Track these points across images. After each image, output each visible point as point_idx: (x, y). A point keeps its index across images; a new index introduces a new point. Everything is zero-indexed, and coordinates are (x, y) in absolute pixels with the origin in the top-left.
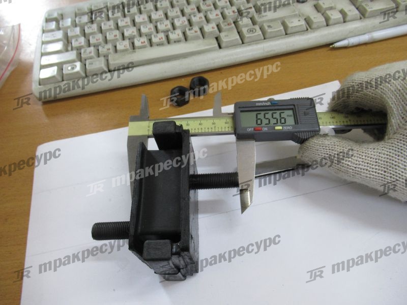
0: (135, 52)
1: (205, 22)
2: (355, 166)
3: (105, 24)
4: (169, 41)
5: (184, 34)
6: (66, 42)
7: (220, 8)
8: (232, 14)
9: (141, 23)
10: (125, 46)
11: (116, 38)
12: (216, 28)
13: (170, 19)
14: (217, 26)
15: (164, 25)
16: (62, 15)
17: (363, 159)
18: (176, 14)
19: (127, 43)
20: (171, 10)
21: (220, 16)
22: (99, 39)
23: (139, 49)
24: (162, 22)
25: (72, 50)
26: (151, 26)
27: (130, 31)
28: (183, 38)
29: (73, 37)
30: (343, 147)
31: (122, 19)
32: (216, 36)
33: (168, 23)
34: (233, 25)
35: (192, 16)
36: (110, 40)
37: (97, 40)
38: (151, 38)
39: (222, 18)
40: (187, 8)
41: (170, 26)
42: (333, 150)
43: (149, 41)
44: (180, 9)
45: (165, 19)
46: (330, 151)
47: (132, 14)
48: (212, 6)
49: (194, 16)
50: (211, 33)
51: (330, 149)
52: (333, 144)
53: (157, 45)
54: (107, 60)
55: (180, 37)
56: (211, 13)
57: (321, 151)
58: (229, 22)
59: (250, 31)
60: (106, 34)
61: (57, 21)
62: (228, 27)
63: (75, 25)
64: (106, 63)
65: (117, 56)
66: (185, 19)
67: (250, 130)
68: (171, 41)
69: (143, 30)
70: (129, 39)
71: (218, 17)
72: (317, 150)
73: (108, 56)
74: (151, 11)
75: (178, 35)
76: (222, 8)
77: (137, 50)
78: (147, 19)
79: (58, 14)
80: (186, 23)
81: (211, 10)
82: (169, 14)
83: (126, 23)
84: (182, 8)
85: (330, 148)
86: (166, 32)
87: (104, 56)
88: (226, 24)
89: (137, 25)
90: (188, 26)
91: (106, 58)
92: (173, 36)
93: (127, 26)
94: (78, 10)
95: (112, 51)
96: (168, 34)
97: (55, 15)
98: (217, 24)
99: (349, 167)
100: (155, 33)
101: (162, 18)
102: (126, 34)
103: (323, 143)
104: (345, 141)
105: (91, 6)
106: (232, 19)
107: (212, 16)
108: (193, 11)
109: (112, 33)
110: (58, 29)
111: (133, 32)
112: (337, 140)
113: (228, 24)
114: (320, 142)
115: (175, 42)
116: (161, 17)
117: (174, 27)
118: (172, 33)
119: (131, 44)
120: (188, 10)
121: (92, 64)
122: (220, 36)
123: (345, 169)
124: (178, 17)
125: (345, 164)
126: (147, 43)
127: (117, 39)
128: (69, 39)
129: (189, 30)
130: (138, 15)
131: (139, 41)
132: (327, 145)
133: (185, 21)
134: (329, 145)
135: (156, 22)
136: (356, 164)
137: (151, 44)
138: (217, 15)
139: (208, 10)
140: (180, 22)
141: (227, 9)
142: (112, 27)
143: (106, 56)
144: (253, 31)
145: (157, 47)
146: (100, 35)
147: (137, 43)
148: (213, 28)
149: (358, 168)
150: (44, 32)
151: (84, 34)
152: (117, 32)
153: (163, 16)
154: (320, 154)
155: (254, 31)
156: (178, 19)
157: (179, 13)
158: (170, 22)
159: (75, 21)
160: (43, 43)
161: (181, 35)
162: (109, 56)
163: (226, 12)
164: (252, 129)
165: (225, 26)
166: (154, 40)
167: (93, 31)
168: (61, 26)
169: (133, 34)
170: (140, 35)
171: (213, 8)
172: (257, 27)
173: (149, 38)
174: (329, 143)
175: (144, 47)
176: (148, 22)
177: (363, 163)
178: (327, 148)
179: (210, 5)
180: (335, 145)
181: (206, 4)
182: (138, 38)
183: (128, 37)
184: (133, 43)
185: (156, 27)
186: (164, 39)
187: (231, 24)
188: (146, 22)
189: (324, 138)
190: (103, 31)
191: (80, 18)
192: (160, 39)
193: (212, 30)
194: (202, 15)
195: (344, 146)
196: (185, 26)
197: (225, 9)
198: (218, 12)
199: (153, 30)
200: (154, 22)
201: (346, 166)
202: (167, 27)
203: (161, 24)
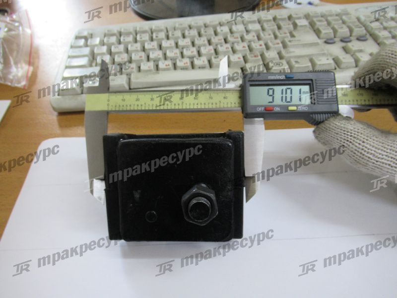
0: (158, 73)
1: (231, 52)
2: (377, 160)
3: (132, 46)
4: (193, 66)
5: (209, 61)
6: (91, 59)
7: (247, 41)
8: (258, 47)
9: (167, 48)
10: (149, 67)
11: (141, 58)
12: (242, 59)
13: (197, 46)
14: (244, 57)
15: (190, 52)
16: (92, 35)
17: (387, 152)
18: (203, 43)
19: (151, 65)
20: (199, 38)
21: (247, 48)
22: (124, 58)
23: (162, 70)
24: (188, 49)
25: (96, 65)
26: (178, 51)
27: (156, 54)
28: (208, 65)
29: (99, 54)
30: (367, 137)
31: (149, 42)
32: (242, 66)
33: (194, 50)
34: (260, 57)
35: (219, 46)
36: (135, 61)
37: (122, 59)
38: (176, 62)
39: (248, 50)
40: (214, 38)
41: (195, 53)
42: (355, 137)
43: (173, 65)
44: (207, 39)
45: (191, 46)
46: (352, 138)
47: (159, 39)
48: (240, 39)
49: (221, 46)
50: (237, 62)
51: (351, 136)
52: (356, 130)
53: (181, 69)
54: (130, 79)
55: (205, 63)
56: (238, 45)
57: (341, 135)
58: (256, 54)
59: (277, 64)
60: (131, 54)
61: (86, 38)
62: (254, 58)
63: (102, 43)
64: (128, 81)
65: (140, 75)
66: (211, 48)
67: (260, 109)
68: (196, 67)
69: (169, 54)
70: (154, 61)
71: (244, 49)
72: (337, 134)
73: (130, 75)
74: (178, 38)
75: (204, 62)
76: (249, 42)
77: (160, 72)
78: (173, 44)
79: (88, 34)
80: (213, 51)
81: (238, 42)
82: (196, 42)
83: (153, 46)
84: (209, 38)
85: (352, 134)
86: (192, 58)
87: (127, 75)
88: (252, 55)
89: (164, 50)
90: (214, 54)
91: (129, 77)
92: (197, 62)
93: (153, 49)
94: (108, 31)
95: (135, 70)
96: (194, 61)
97: (85, 34)
98: (244, 55)
99: (369, 160)
100: (180, 57)
101: (189, 45)
102: (151, 56)
103: (345, 126)
104: (369, 130)
105: (121, 29)
106: (259, 52)
107: (238, 47)
108: (220, 41)
109: (138, 54)
110: (86, 45)
111: (159, 55)
112: (362, 126)
113: (255, 56)
114: (342, 125)
115: (199, 68)
116: (187, 44)
117: (199, 54)
118: (197, 59)
119: (155, 67)
120: (215, 40)
121: (114, 80)
122: (245, 66)
123: (365, 161)
124: (204, 45)
125: (366, 156)
126: (171, 66)
127: (142, 60)
128: (95, 55)
129: (215, 58)
130: (165, 40)
131: (164, 64)
132: (350, 130)
133: (211, 50)
134: (351, 130)
135: (183, 48)
136: (379, 158)
137: (175, 67)
138: (244, 47)
139: (235, 42)
140: (207, 50)
141: (254, 43)
142: (139, 49)
143: (129, 75)
144: (279, 65)
145: (181, 71)
146: (126, 55)
147: (161, 65)
148: (239, 58)
149: (380, 162)
150: (72, 47)
151: (110, 53)
152: (143, 54)
153: (190, 43)
154: (339, 139)
155: (281, 64)
156: (204, 47)
157: (206, 42)
158: (197, 49)
159: (103, 41)
160: (69, 57)
161: (206, 63)
162: (132, 74)
163: (253, 45)
164: (263, 108)
165: (252, 57)
166: (179, 64)
167: (120, 50)
168: (89, 43)
169: (159, 57)
170: (165, 58)
171: (241, 41)
172: (284, 62)
173: (174, 62)
174: (352, 128)
175: (168, 69)
176: (175, 48)
177: (387, 158)
178: (349, 134)
179: (237, 38)
180: (358, 132)
181: (233, 36)
182: (163, 61)
183: (153, 59)
184: (157, 66)
185: (182, 53)
186: (189, 64)
187: (258, 56)
188: (172, 47)
189: (347, 121)
190: (129, 52)
191: (109, 38)
192: (185, 64)
193: (238, 60)
194: (228, 45)
195: (369, 135)
196: (211, 54)
197: (252, 43)
198: (245, 44)
199: (179, 55)
200: (180, 48)
201: (367, 158)
202: (193, 53)
203: (187, 50)
